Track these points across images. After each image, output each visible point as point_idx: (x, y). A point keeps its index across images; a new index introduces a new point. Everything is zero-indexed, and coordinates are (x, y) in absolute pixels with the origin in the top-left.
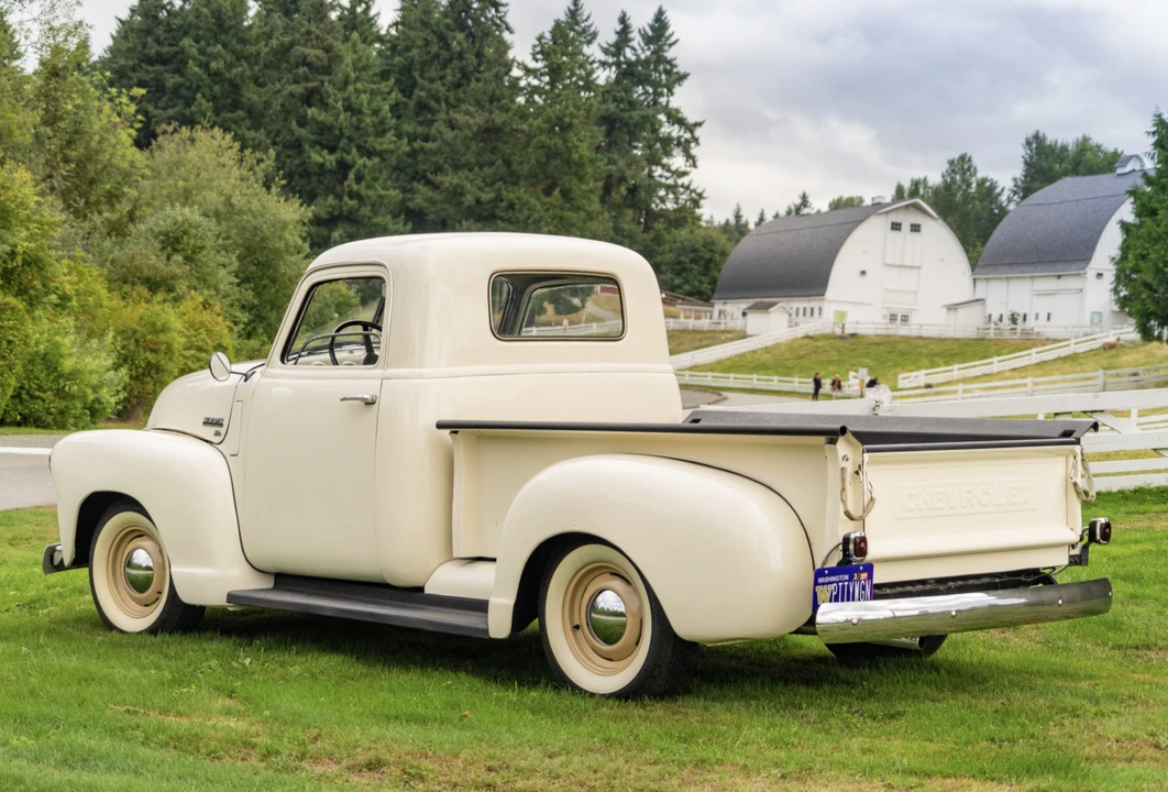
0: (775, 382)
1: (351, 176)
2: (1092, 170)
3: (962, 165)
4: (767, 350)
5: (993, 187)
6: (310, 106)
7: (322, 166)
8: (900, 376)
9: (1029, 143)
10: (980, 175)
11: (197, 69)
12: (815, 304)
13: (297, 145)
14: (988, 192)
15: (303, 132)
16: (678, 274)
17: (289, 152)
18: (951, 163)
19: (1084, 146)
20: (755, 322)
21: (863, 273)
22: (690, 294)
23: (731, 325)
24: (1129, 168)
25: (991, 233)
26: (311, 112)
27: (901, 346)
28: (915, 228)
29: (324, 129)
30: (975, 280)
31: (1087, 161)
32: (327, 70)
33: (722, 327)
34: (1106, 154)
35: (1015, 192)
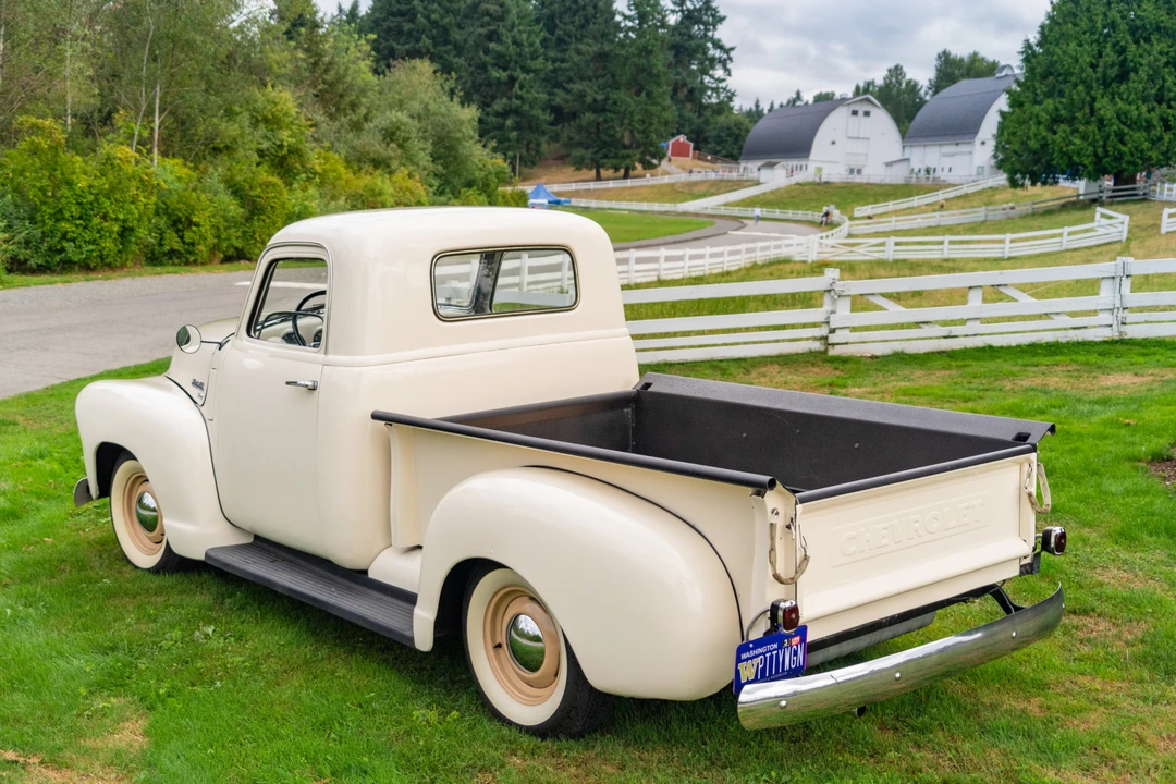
0: (777, 213)
1: (517, 85)
2: (979, 75)
3: (897, 71)
4: (772, 192)
5: (916, 85)
6: (491, 41)
7: (498, 79)
8: (856, 209)
9: (939, 57)
10: (908, 78)
11: (422, 19)
12: (803, 163)
13: (483, 67)
14: (913, 88)
15: (487, 59)
16: (719, 143)
17: (479, 71)
18: (890, 70)
19: (974, 57)
20: (765, 175)
21: (834, 143)
22: (726, 156)
23: (750, 176)
24: (1004, 73)
25: (915, 115)
26: (492, 45)
27: (857, 190)
28: (867, 114)
29: (499, 56)
30: (904, 147)
31: (977, 68)
32: (502, 19)
33: (745, 178)
34: (987, 63)
35: (930, 89)
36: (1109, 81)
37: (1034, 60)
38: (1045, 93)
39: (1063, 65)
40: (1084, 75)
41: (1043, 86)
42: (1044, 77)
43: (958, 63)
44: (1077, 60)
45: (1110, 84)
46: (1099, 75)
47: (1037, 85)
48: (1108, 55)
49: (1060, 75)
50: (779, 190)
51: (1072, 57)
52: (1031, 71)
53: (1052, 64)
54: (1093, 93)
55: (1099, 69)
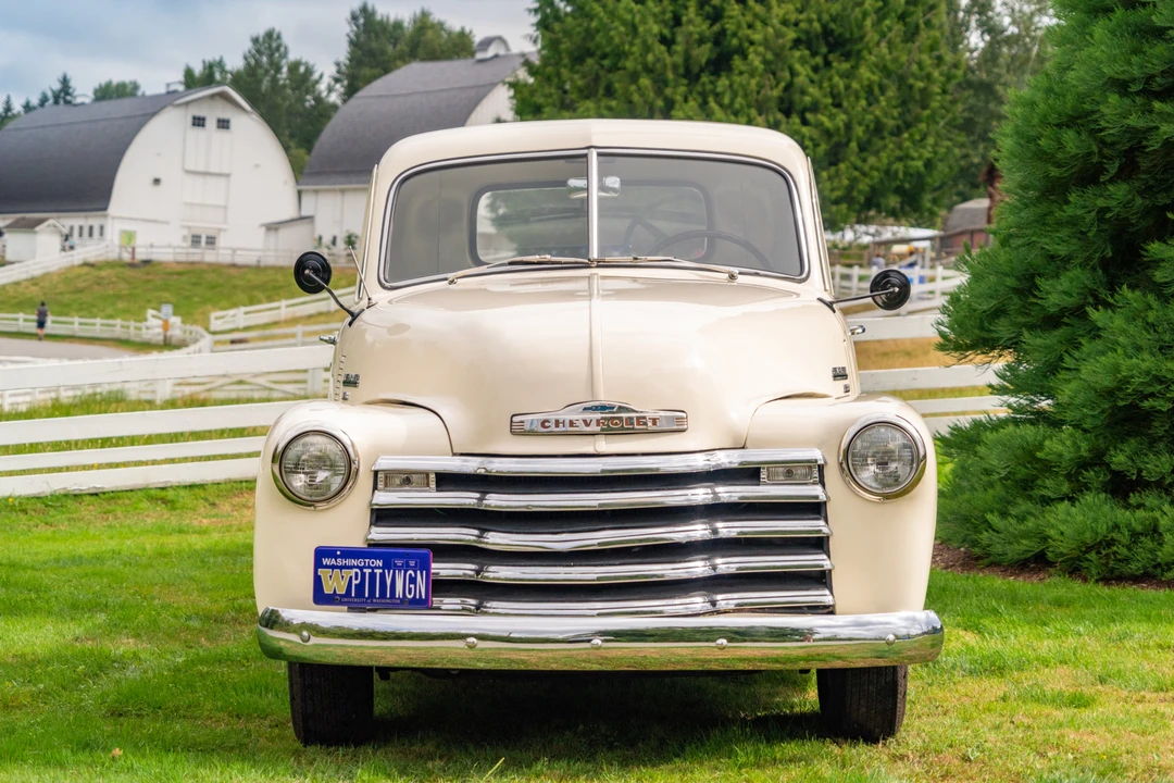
2: (434, 55)
3: (269, 45)
4: (34, 281)
5: (309, 71)
8: (213, 315)
9: (354, 18)
10: (292, 57)
12: (94, 221)
14: (302, 78)
18: (255, 41)
19: (423, 23)
20: (16, 244)
21: (157, 181)
24: (489, 53)
27: (211, 277)
28: (223, 124)
30: (300, 193)
31: (430, 42)
34: (450, 33)
35: (337, 80)
36: (695, 70)
37: (557, 26)
38: (580, 90)
39: (612, 38)
40: (650, 58)
41: (576, 77)
42: (578, 58)
43: (392, 31)
44: (634, 28)
45: (698, 77)
46: (678, 59)
47: (565, 72)
48: (690, 21)
49: (604, 56)
50: (46, 276)
51: (624, 22)
52: (552, 46)
53: (590, 34)
54: (668, 91)
55: (679, 48)
